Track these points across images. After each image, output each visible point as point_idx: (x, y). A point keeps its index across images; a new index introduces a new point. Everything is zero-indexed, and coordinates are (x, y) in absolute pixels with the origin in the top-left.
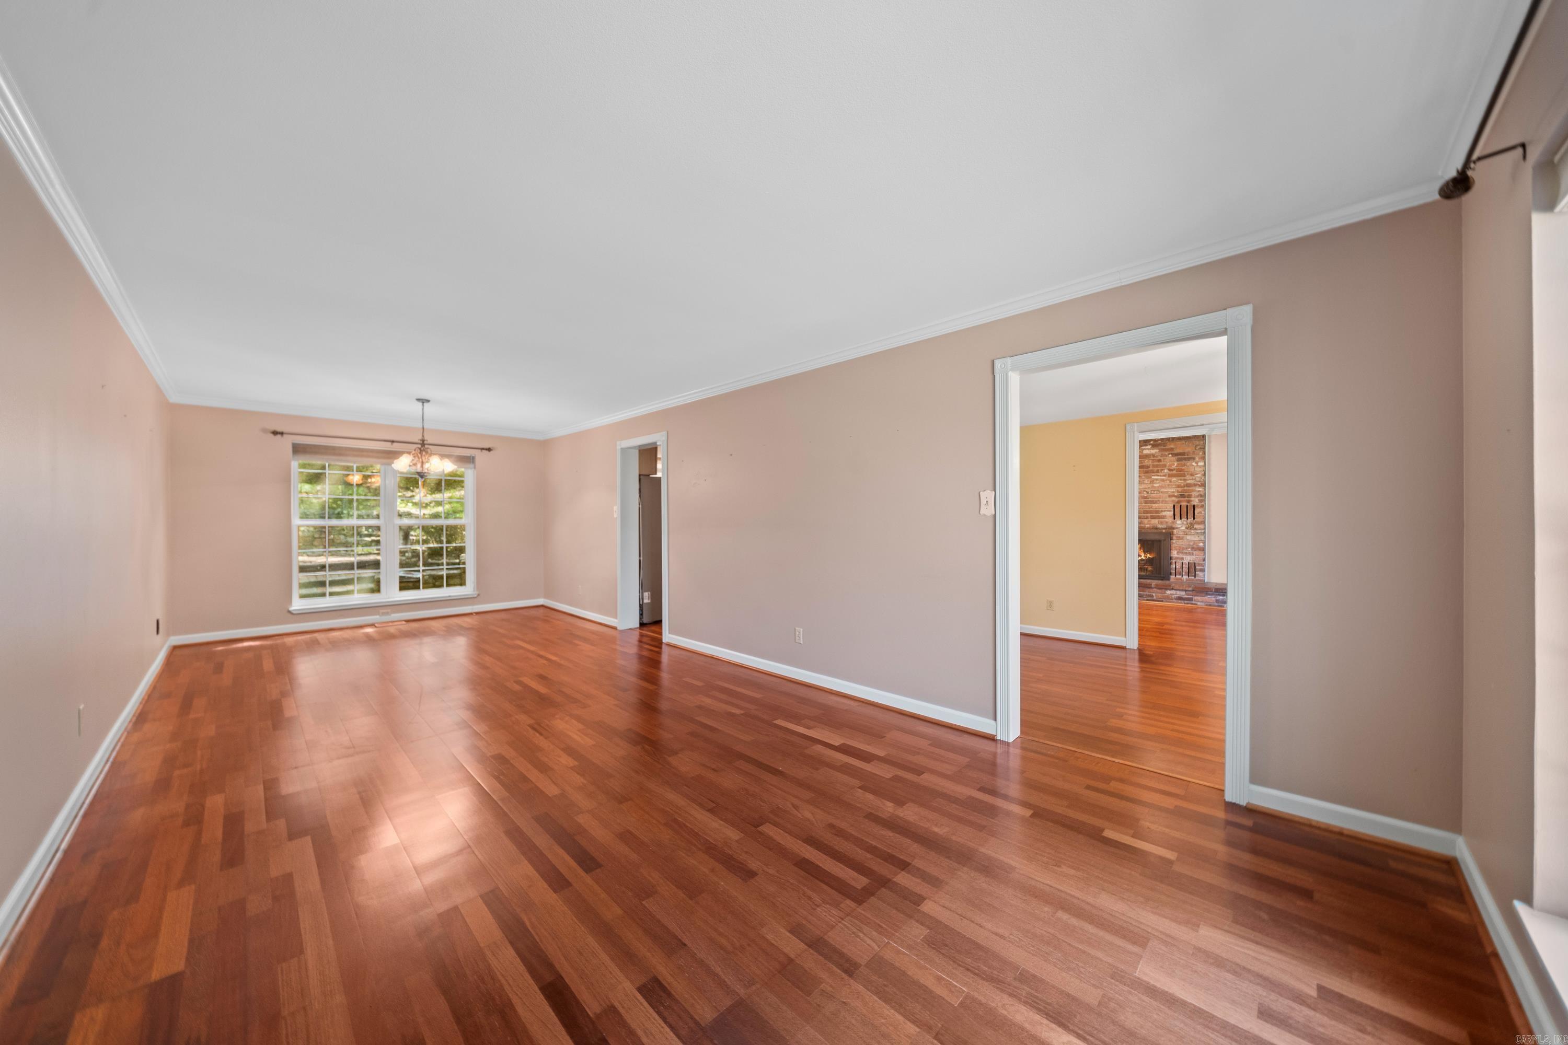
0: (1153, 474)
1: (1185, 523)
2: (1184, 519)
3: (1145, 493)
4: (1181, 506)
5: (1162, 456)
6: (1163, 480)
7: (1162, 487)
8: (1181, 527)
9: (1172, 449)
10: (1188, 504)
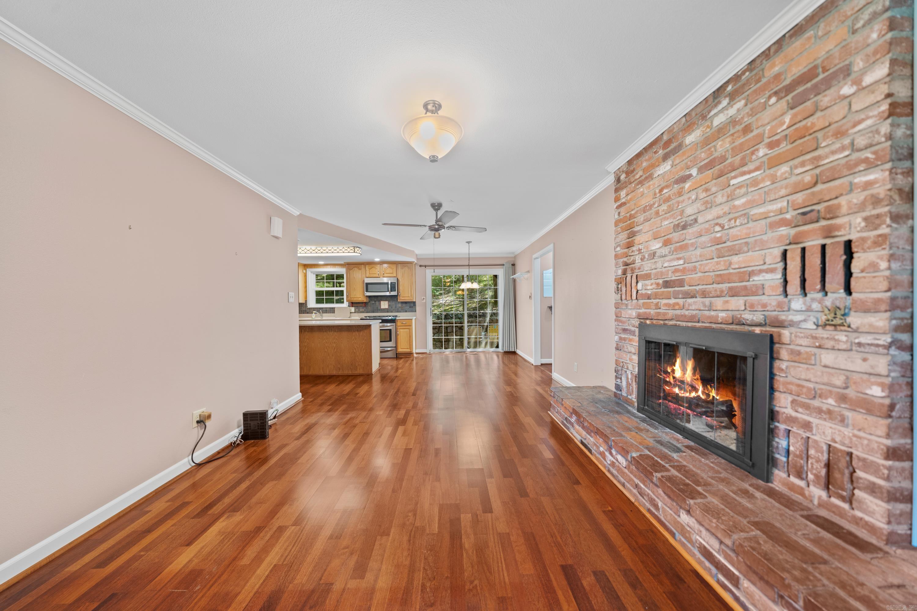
0: (733, 174)
1: (816, 306)
2: (814, 295)
3: (718, 228)
4: (803, 250)
5: (753, 113)
6: (755, 182)
7: (752, 204)
8: (805, 320)
9: (777, 77)
10: (828, 241)
